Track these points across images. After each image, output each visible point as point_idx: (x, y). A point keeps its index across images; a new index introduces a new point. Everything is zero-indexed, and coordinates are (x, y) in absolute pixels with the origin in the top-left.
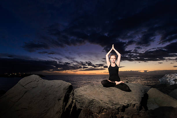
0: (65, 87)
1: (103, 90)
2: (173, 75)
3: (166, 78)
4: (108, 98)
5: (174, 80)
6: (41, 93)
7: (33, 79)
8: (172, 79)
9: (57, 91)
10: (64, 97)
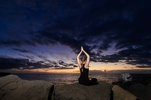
0: (47, 88)
1: (78, 89)
2: (126, 74)
3: (122, 76)
4: (84, 96)
5: (127, 78)
6: (22, 95)
7: (11, 80)
8: (126, 77)
9: (40, 93)
10: (47, 98)
